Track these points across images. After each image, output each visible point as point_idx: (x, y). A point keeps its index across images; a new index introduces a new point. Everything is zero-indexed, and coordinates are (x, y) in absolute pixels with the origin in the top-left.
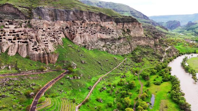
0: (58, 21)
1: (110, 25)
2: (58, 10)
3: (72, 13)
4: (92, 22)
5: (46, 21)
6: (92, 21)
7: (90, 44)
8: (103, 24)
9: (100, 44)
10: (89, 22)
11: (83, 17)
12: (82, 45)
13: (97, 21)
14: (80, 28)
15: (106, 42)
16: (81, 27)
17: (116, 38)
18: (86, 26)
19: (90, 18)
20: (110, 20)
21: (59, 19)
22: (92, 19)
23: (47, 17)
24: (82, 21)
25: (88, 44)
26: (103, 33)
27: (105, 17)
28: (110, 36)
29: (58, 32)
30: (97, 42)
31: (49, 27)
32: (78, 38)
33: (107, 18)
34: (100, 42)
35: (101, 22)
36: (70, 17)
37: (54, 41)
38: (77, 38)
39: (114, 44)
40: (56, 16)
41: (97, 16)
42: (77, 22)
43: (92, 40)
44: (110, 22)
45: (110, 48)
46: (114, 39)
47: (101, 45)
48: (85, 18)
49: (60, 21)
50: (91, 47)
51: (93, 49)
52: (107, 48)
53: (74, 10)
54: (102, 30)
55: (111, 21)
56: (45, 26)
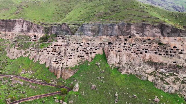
0: (99, 36)
1: (178, 43)
2: (102, 25)
3: (116, 27)
4: (145, 38)
5: (86, 36)
6: (146, 36)
7: (125, 66)
8: (165, 40)
9: (144, 69)
10: (140, 37)
11: (131, 30)
12: (116, 65)
13: (154, 36)
14: (123, 44)
15: (157, 69)
16: (125, 44)
17: (181, 65)
18: (134, 43)
19: (143, 32)
20: (178, 34)
21: (101, 34)
22: (147, 33)
23: (88, 32)
24: (129, 36)
25: (122, 66)
26: (160, 54)
27: (169, 30)
28: (171, 61)
29: (97, 47)
30: (140, 66)
31: (88, 42)
32: (113, 57)
33: (171, 32)
34: (146, 66)
35: (162, 38)
36: (114, 32)
37: (83, 56)
38: (111, 56)
39: (174, 75)
40: (98, 32)
41: (155, 29)
42: (121, 37)
43: (132, 61)
44: (178, 38)
45: (161, 79)
46: (178, 66)
47: (147, 71)
48: (133, 32)
49: (102, 36)
50: (127, 70)
51: (128, 73)
52: (156, 78)
53: (120, 24)
54: (160, 49)
55: (179, 36)
56: (84, 41)
